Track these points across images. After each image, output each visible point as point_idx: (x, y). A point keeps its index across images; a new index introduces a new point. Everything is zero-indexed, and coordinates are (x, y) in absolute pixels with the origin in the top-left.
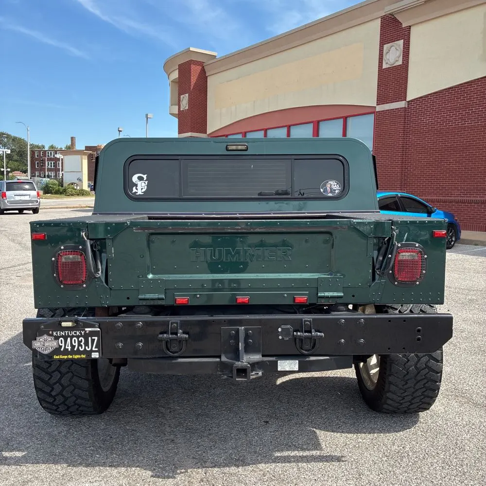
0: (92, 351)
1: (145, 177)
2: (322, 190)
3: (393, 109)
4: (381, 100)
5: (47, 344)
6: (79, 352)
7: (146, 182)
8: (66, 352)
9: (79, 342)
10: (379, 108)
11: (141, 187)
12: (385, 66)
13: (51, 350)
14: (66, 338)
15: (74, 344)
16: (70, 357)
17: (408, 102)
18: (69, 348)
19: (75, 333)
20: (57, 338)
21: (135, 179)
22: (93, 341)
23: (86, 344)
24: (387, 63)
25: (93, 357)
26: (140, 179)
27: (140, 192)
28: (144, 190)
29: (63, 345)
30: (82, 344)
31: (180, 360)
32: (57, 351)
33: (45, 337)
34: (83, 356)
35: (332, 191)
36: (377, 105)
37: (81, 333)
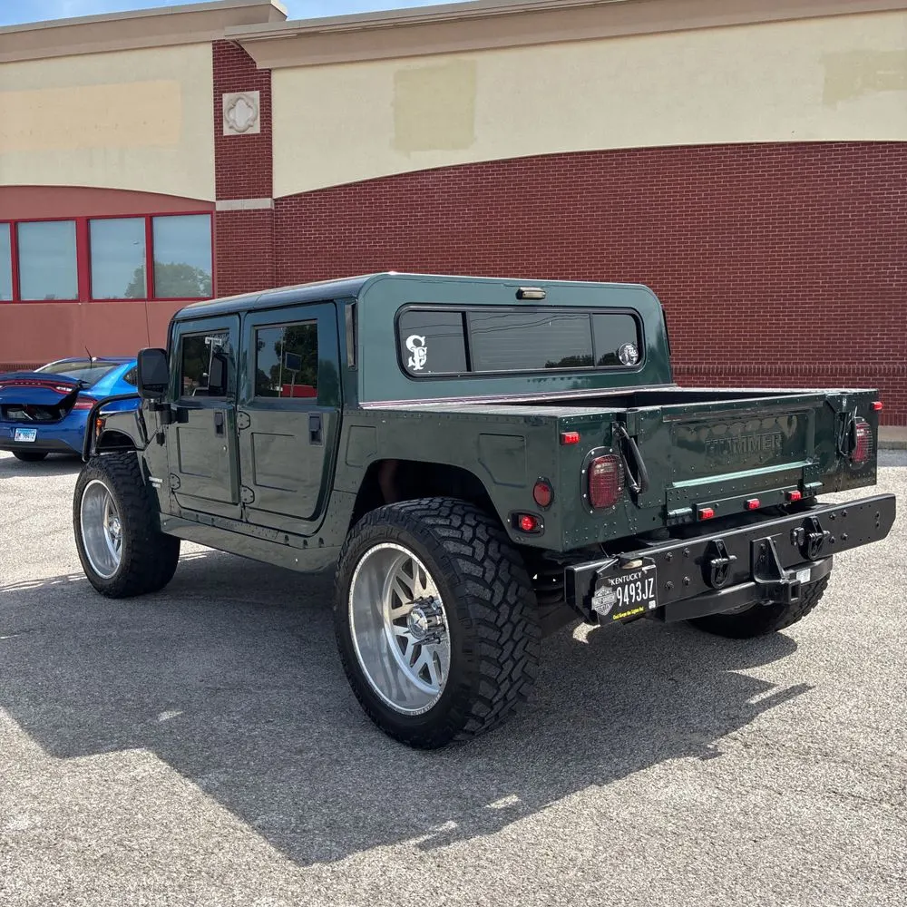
0: (649, 599)
1: (422, 339)
2: (621, 358)
3: (250, 211)
4: (222, 192)
5: (605, 600)
6: (637, 605)
7: (425, 349)
8: (625, 608)
9: (637, 589)
10: (222, 206)
11: (418, 359)
12: (227, 132)
13: (610, 607)
14: (622, 585)
15: (631, 593)
16: (629, 613)
17: (276, 200)
18: (627, 600)
19: (633, 577)
20: (614, 588)
21: (409, 343)
22: (649, 583)
23: (643, 592)
24: (231, 127)
25: (650, 607)
26: (417, 343)
27: (418, 367)
28: (423, 362)
29: (620, 597)
30: (639, 591)
31: (724, 592)
32: (616, 608)
33: (603, 589)
34: (641, 609)
35: (630, 359)
36: (217, 199)
37: (638, 575)
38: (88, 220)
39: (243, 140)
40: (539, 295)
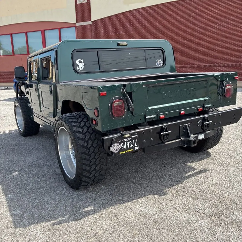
0: (135, 147)
1: (82, 61)
2: (156, 64)
3: (85, 25)
4: (78, 20)
5: (116, 148)
6: (130, 148)
7: (83, 64)
8: (125, 150)
9: (130, 143)
10: (78, 24)
11: (81, 67)
12: (78, 3)
13: (118, 150)
14: (124, 143)
15: (127, 145)
16: (126, 151)
17: (92, 22)
18: (126, 147)
19: (128, 139)
20: (120, 144)
21: (77, 62)
22: (135, 141)
23: (132, 144)
24: (79, 1)
25: (136, 149)
26: (80, 62)
27: (81, 69)
28: (83, 68)
29: (123, 146)
30: (131, 144)
31: (167, 143)
32: (121, 150)
33: (115, 144)
34: (132, 150)
35: (160, 64)
36: (77, 23)
37: (130, 139)
38: (44, 31)
39: (83, 5)
40: (125, 44)
